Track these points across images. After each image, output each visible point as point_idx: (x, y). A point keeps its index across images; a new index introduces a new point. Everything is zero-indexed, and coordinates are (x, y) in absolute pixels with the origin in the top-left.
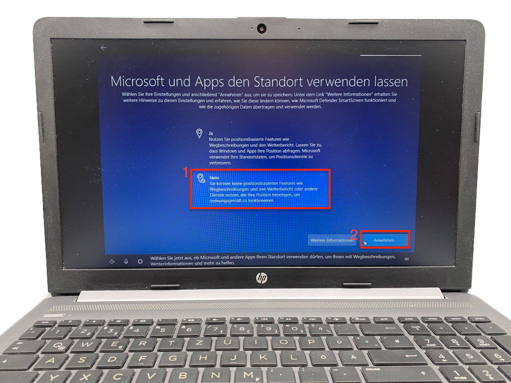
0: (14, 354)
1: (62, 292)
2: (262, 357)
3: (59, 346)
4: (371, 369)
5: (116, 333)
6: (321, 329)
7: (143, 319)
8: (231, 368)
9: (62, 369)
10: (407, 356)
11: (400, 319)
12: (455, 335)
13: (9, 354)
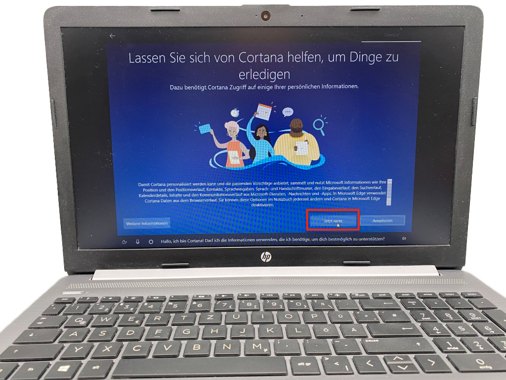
0: (39, 328)
1: (78, 271)
2: (269, 330)
3: (80, 321)
4: (370, 341)
5: (132, 309)
6: (323, 304)
7: (156, 295)
8: (241, 341)
9: (85, 342)
10: (403, 328)
11: (397, 295)
12: (449, 309)
13: (34, 328)
